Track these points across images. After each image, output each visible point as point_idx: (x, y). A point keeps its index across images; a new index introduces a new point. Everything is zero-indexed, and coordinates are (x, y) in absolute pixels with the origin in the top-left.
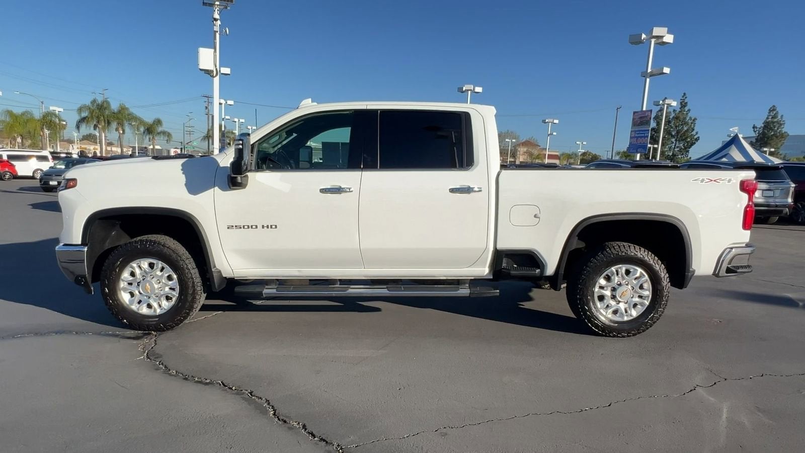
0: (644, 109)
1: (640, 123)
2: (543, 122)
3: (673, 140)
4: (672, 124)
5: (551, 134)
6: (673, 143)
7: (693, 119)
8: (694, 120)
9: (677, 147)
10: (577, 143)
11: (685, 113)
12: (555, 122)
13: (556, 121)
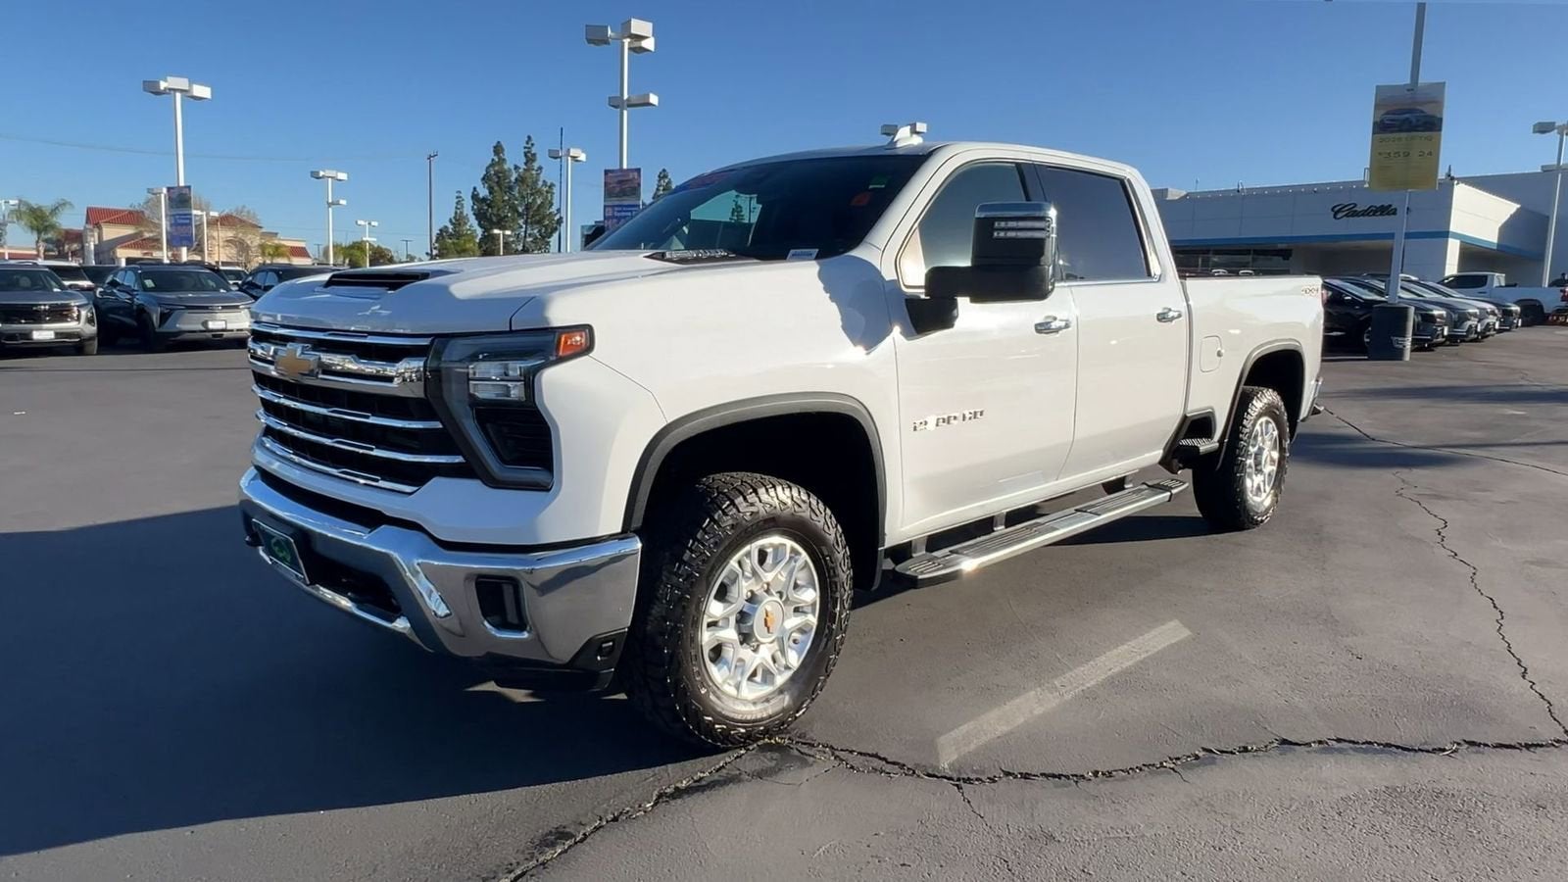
0: (625, 167)
1: (619, 192)
2: (312, 176)
3: (521, 222)
4: (516, 193)
5: (335, 203)
6: (521, 227)
7: (549, 184)
8: (550, 187)
9: (530, 235)
10: (359, 222)
11: (534, 172)
12: (339, 178)
13: (342, 176)
